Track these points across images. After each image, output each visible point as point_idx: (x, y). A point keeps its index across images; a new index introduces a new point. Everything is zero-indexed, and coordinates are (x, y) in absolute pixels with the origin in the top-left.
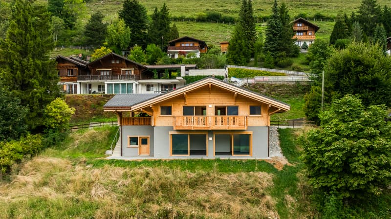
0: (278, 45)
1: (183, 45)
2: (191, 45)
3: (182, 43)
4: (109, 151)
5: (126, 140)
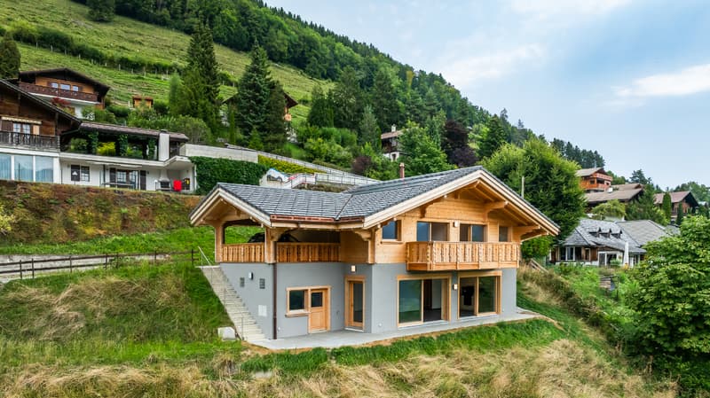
0: (265, 121)
1: (55, 85)
2: (76, 89)
3: (51, 80)
4: (225, 333)
5: (283, 300)
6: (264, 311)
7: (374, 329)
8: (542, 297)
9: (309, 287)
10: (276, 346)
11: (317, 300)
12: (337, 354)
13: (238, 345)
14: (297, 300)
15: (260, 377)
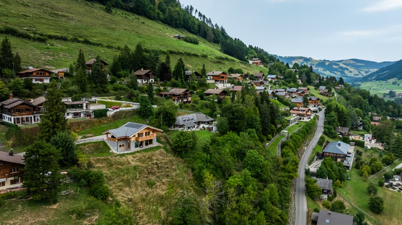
4: (110, 151)
5: (119, 146)
6: (116, 148)
7: (132, 149)
8: (163, 140)
9: (122, 144)
10: (118, 153)
11: (123, 146)
12: (127, 154)
13: (113, 153)
14: (120, 146)
15: (117, 157)
